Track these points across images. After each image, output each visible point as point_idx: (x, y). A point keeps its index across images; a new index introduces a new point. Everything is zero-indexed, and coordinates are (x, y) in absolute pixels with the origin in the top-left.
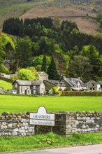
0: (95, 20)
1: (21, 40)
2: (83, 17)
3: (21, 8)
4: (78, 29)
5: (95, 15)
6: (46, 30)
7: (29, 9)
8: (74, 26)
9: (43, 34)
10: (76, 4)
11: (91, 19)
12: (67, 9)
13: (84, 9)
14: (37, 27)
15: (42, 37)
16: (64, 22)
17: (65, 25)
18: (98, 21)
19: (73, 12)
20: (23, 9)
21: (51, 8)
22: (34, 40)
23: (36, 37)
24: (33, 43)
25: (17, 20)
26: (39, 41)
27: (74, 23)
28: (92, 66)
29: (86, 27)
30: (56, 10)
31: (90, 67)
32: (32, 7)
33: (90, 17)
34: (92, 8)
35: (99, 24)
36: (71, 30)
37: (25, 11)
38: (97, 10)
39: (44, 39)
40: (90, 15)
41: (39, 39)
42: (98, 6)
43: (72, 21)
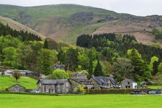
0: (150, 34)
1: (88, 50)
2: (141, 32)
3: (92, 27)
4: (136, 41)
5: (150, 30)
6: (109, 42)
7: (98, 28)
8: (133, 38)
9: (107, 45)
10: (135, 22)
11: (147, 33)
12: (128, 26)
13: (142, 26)
14: (103, 40)
15: (105, 48)
16: (125, 36)
17: (126, 38)
18: (153, 34)
19: (133, 28)
20: (94, 28)
21: (116, 26)
22: (99, 50)
23: (100, 48)
24: (98, 52)
25: (88, 35)
26: (102, 51)
27: (133, 36)
28: (134, 67)
29: (144, 39)
30: (119, 27)
31: (131, 68)
32: (101, 26)
33: (147, 32)
34: (148, 25)
35: (154, 36)
36: (130, 41)
37: (95, 30)
38: (152, 26)
39: (107, 49)
40: (147, 30)
41: (102, 49)
42: (154, 23)
43: (131, 35)
